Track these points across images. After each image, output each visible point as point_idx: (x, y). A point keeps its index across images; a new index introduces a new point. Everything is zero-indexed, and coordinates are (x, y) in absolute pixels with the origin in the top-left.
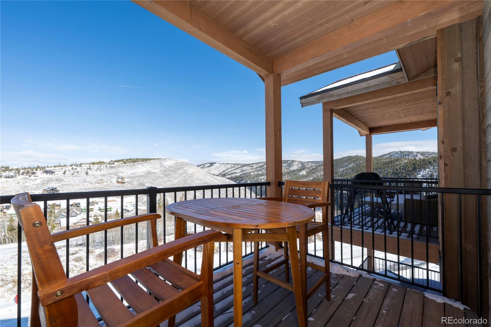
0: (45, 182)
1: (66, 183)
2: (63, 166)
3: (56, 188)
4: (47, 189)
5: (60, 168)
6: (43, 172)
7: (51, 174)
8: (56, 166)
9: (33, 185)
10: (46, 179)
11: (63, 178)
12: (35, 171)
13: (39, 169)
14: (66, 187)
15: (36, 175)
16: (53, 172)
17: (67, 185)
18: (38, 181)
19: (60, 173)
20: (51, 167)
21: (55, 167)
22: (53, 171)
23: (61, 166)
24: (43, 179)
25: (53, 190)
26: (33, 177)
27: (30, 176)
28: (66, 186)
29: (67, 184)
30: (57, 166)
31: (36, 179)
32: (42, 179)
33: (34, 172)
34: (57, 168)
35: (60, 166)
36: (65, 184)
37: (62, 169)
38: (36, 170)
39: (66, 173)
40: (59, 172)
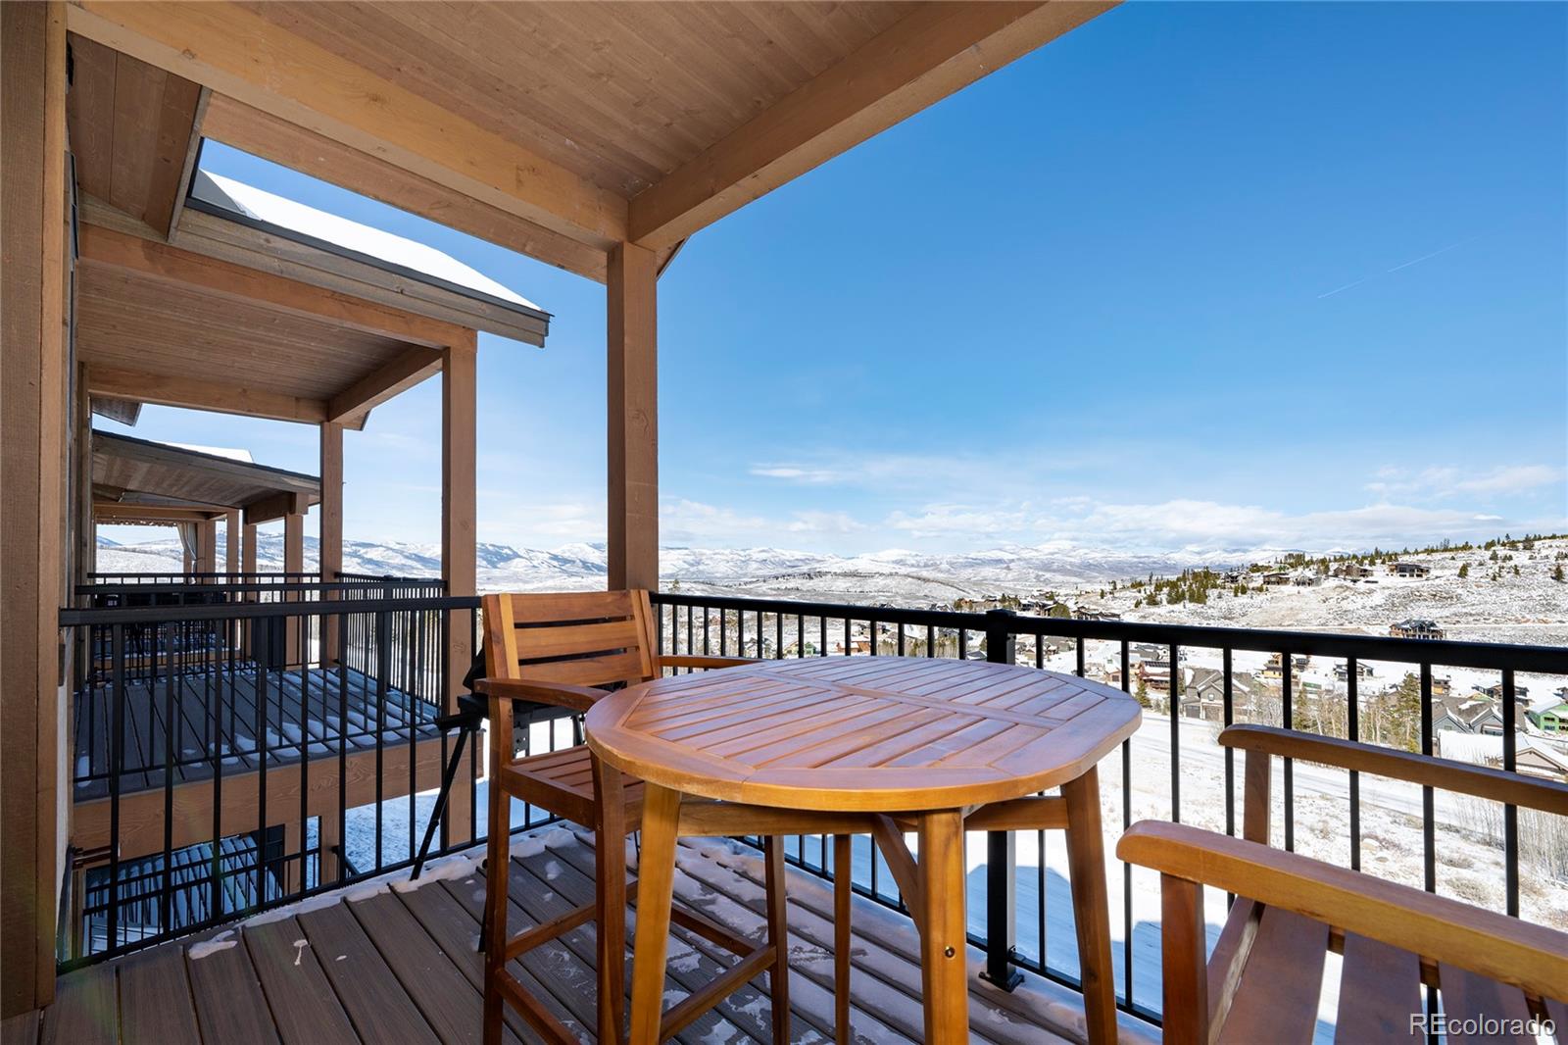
0: (1396, 601)
1: (1468, 610)
2: (1457, 549)
3: (1433, 624)
4: (1403, 624)
5: (1448, 555)
6: (1392, 570)
7: (1418, 576)
8: (1433, 551)
9: (1364, 607)
10: (1400, 592)
11: (1459, 591)
12: (1367, 567)
13: (1379, 561)
14: (1468, 623)
15: (1370, 579)
16: (1422, 570)
17: (1471, 615)
18: (1378, 598)
19: (1447, 572)
20: (1417, 552)
21: (1430, 551)
22: (1423, 566)
23: (1451, 550)
24: (1392, 592)
25: (1422, 629)
26: (1361, 585)
27: (1355, 581)
28: (1471, 619)
29: (1473, 612)
30: (1437, 551)
31: (1371, 592)
32: (1387, 592)
33: (1365, 570)
34: (1437, 556)
35: (1446, 550)
36: (1464, 610)
37: (1453, 558)
38: (1372, 563)
39: (1471, 572)
40: (1443, 568)
